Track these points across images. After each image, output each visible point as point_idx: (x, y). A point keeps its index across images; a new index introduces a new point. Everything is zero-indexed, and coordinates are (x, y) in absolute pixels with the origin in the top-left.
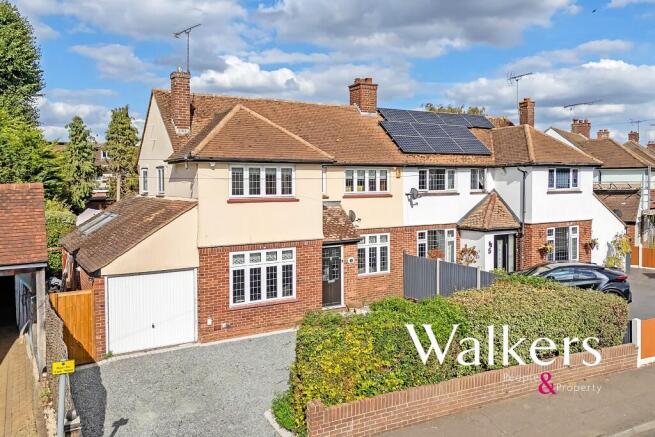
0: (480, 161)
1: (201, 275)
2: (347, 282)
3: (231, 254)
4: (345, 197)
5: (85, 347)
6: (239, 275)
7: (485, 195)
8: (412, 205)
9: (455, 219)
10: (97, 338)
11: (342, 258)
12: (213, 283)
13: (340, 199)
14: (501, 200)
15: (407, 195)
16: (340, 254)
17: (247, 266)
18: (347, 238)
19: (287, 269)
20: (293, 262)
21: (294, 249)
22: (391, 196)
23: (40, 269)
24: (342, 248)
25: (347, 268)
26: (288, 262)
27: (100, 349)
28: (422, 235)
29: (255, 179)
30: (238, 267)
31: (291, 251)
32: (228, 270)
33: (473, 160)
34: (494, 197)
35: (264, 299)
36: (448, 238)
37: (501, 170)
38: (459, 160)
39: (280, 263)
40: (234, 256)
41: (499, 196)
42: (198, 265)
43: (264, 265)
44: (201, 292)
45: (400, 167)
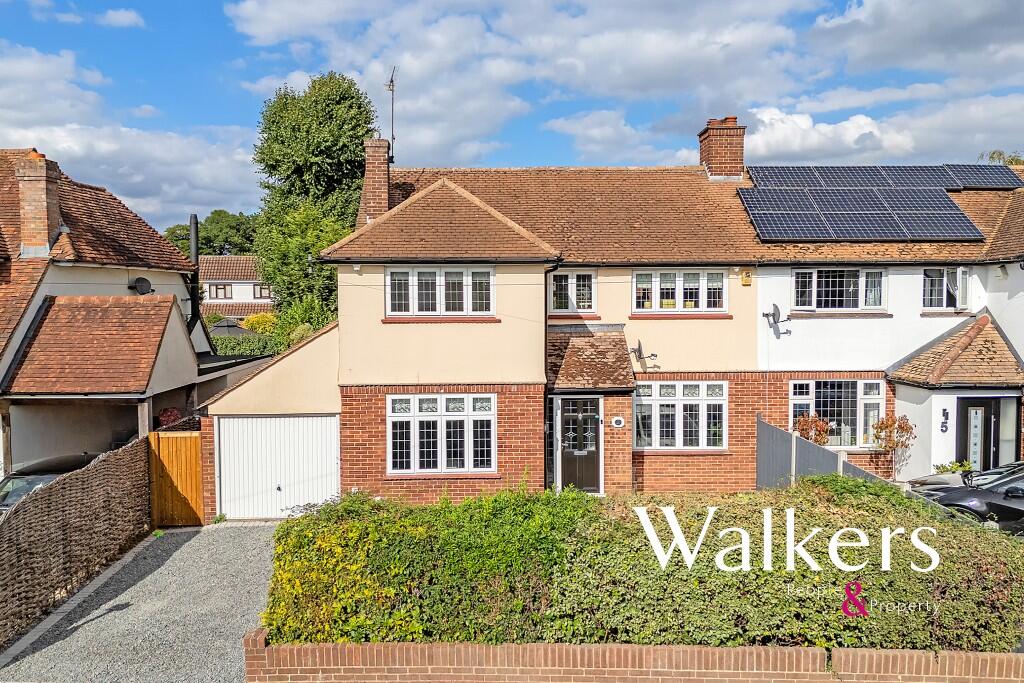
0: (946, 253)
1: (343, 425)
2: (610, 457)
3: (389, 398)
4: (633, 317)
5: (193, 505)
6: (401, 429)
7: (960, 320)
8: (778, 334)
9: (884, 364)
10: (206, 494)
11: (601, 416)
12: (360, 436)
13: (625, 320)
14: (998, 328)
15: (766, 315)
16: (597, 411)
17: (414, 417)
18: (608, 385)
19: (482, 428)
20: (491, 415)
21: (494, 397)
22: (731, 318)
23: (142, 401)
24: (601, 401)
25: (610, 433)
26: (481, 416)
27: (208, 510)
28: (801, 389)
29: (427, 288)
30: (401, 417)
31: (489, 400)
32: (384, 421)
33: (929, 251)
34: (982, 322)
35: (442, 468)
36: (862, 399)
37: (996, 270)
38: (893, 252)
39: (469, 416)
40: (394, 402)
41: (994, 322)
42: (340, 411)
43: (442, 417)
44: (344, 448)
45: (747, 266)
